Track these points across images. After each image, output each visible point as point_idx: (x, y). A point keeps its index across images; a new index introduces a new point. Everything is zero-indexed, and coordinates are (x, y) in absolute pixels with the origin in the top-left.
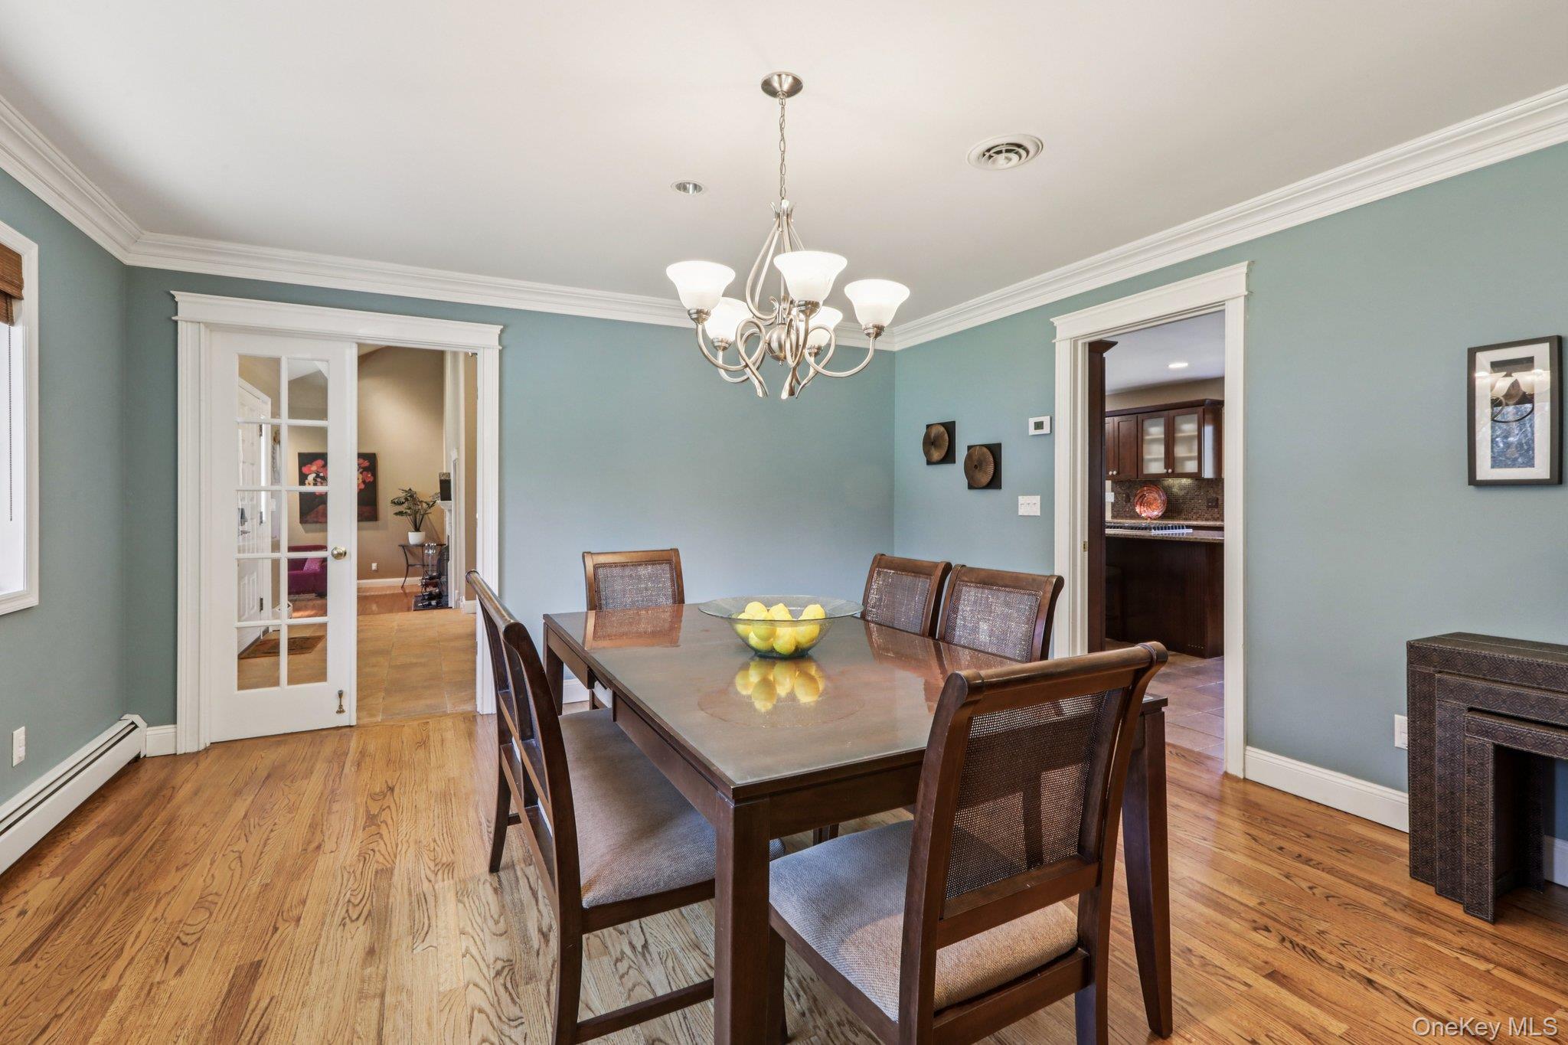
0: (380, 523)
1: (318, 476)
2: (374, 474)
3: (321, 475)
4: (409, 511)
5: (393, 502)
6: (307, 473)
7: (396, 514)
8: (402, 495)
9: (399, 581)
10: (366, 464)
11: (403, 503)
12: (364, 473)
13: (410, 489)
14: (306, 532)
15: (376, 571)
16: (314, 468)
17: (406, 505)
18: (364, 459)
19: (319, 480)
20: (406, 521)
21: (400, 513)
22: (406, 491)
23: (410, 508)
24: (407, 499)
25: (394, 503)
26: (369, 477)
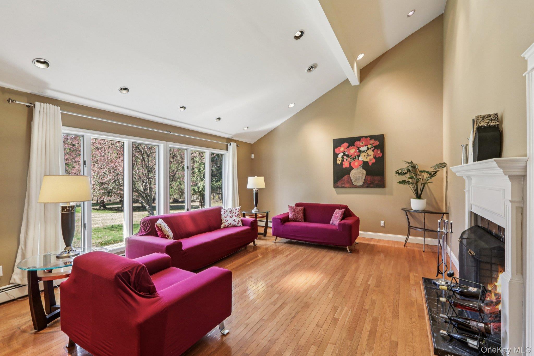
0: (387, 189)
1: (344, 155)
2: (383, 151)
3: (347, 153)
4: (410, 180)
5: (397, 173)
6: (338, 153)
7: (400, 182)
8: (405, 166)
9: (402, 238)
10: (377, 143)
11: (406, 173)
12: (375, 150)
13: (412, 162)
14: (338, 193)
15: (384, 227)
16: (342, 149)
17: (408, 175)
18: (376, 140)
19: (345, 157)
20: (409, 189)
21: (403, 182)
22: (409, 163)
23: (412, 178)
24: (409, 170)
25: (399, 174)
26: (379, 154)
